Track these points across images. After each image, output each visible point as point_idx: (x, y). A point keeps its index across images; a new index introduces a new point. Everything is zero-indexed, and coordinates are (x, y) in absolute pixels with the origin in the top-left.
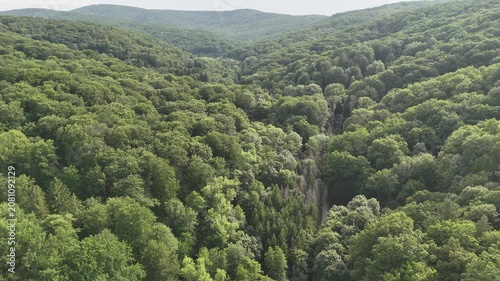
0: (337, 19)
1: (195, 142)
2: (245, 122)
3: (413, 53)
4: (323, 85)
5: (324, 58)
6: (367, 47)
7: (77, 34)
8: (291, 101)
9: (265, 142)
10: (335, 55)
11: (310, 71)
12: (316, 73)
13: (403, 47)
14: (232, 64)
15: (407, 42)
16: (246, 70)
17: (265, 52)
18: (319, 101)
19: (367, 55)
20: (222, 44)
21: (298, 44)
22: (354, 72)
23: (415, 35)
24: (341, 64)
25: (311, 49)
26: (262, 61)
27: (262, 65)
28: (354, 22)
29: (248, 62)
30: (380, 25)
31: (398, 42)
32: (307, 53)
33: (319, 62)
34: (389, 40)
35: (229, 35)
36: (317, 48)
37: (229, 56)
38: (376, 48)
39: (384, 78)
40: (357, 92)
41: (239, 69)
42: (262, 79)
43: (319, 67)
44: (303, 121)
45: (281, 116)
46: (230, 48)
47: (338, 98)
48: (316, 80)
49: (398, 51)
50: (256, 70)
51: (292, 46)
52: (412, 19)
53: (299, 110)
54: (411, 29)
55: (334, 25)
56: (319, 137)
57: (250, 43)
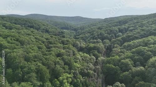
0: (106, 20)
1: (58, 59)
2: (76, 52)
3: (131, 31)
4: (102, 40)
5: (103, 31)
6: (116, 28)
7: (25, 22)
8: (92, 45)
9: (83, 59)
10: (106, 31)
11: (98, 35)
12: (100, 36)
13: (128, 29)
14: (73, 33)
15: (129, 27)
16: (77, 34)
17: (83, 29)
18: (101, 45)
19: (116, 31)
20: (70, 26)
21: (94, 27)
22: (112, 36)
23: (131, 25)
24: (108, 33)
25: (98, 29)
26: (82, 32)
27: (83, 33)
28: (111, 21)
29: (78, 32)
30: (120, 22)
31: (126, 27)
32: (97, 30)
33: (101, 33)
34: (123, 26)
35: (73, 23)
36: (100, 28)
37: (72, 30)
38: (119, 29)
39: (122, 39)
40: (114, 43)
41: (75, 34)
42: (82, 37)
43: (101, 34)
44: (96, 52)
45: (88, 50)
46: (73, 28)
47: (107, 45)
48: (100, 38)
49: (126, 30)
50: (80, 34)
51: (92, 28)
52: (130, 20)
53: (94, 48)
54: (130, 23)
55: (105, 21)
56: (101, 58)
57: (79, 26)
